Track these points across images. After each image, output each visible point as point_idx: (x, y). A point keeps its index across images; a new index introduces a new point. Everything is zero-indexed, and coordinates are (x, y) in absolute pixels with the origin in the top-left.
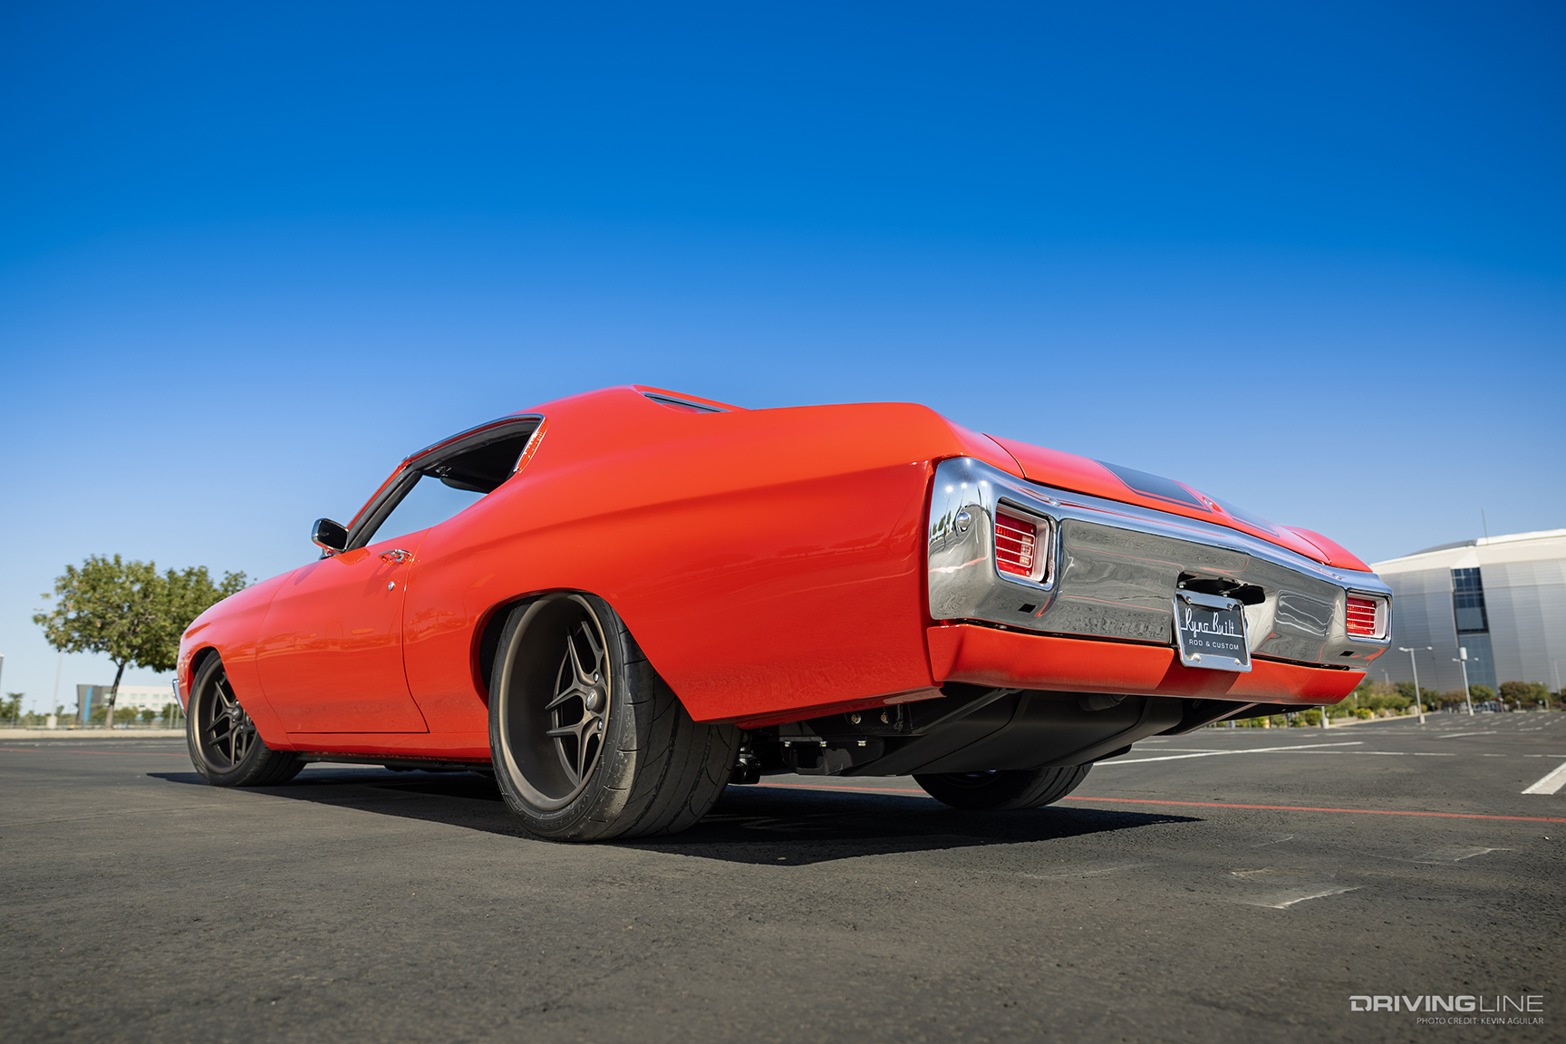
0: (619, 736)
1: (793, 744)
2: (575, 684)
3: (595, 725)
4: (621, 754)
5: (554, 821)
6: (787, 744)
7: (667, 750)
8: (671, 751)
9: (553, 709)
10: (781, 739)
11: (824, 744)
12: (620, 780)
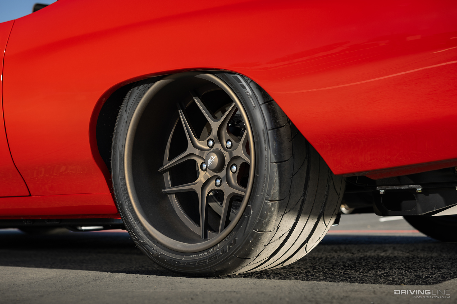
0: (267, 189)
1: (386, 191)
2: (190, 149)
3: (213, 182)
4: (270, 203)
5: (199, 261)
6: (382, 192)
7: (301, 200)
8: (303, 200)
9: (165, 171)
10: (378, 188)
11: (419, 190)
12: (267, 224)
